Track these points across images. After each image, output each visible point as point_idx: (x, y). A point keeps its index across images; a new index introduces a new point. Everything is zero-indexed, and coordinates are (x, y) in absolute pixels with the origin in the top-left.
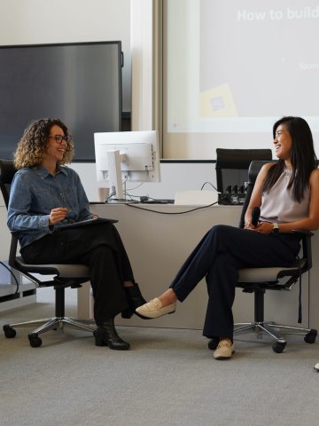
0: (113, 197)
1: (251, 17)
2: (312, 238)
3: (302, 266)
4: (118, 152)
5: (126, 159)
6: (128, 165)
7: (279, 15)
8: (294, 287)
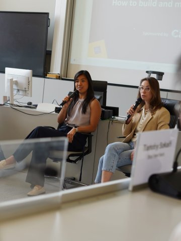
0: (8, 102)
1: (119, 3)
2: (93, 137)
3: (85, 152)
4: (13, 79)
5: (16, 83)
6: (17, 86)
7: (135, 4)
8: (79, 162)
